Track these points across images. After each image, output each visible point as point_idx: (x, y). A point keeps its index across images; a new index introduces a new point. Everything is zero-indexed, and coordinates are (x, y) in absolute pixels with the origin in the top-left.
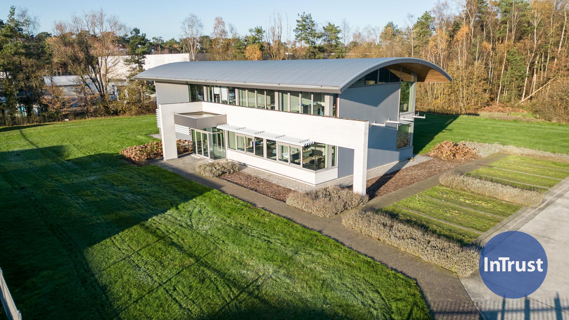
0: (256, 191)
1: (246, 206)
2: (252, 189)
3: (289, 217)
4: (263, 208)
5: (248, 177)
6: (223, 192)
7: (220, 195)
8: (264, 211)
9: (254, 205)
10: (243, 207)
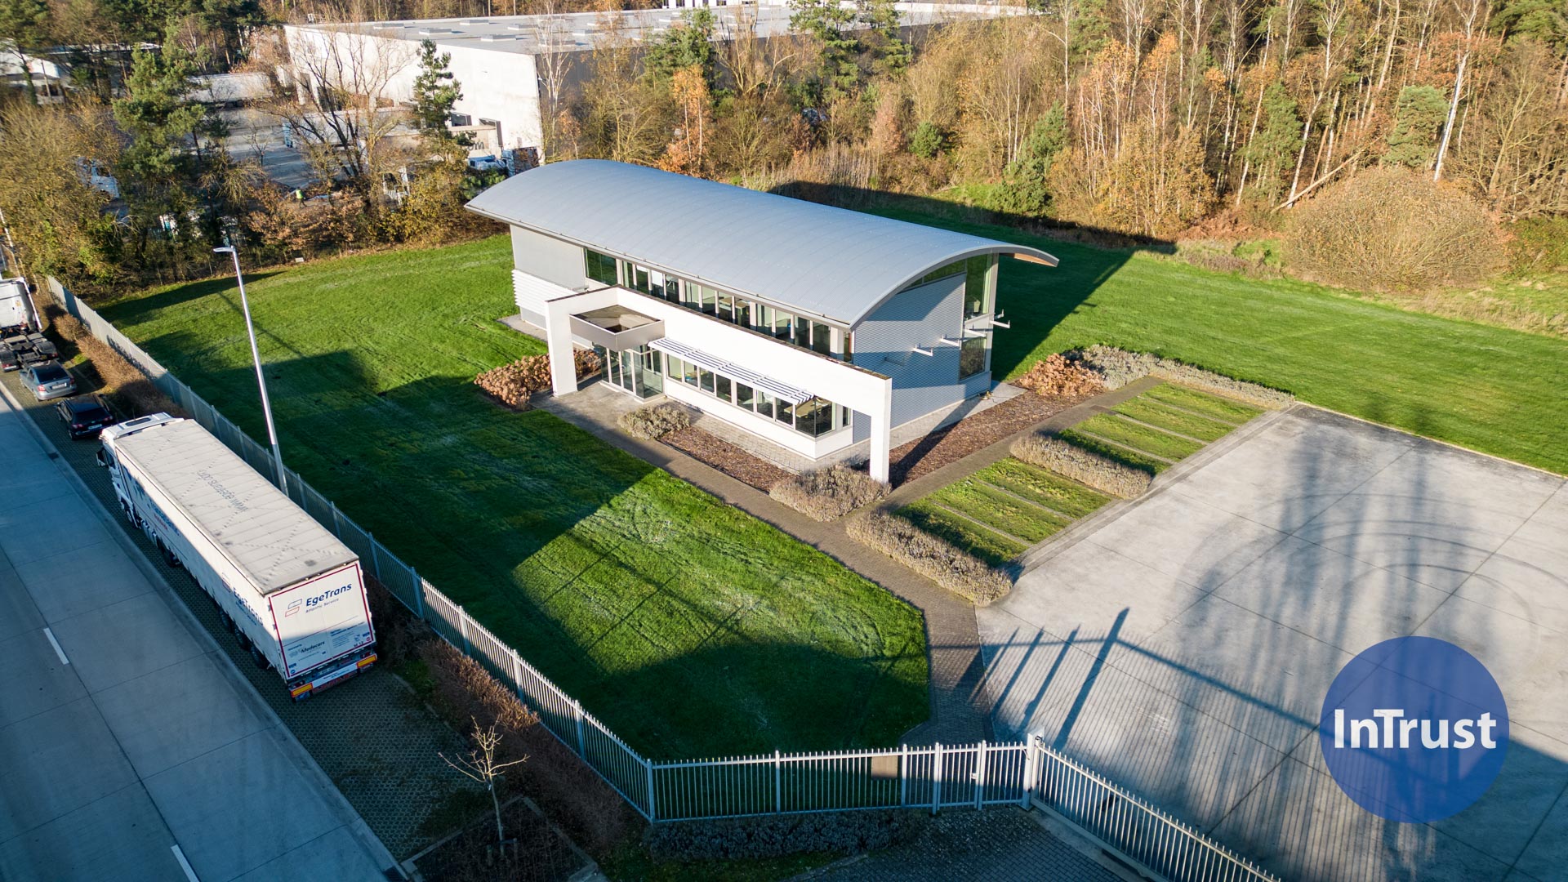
0: (722, 470)
1: (711, 502)
2: (716, 467)
3: (774, 520)
4: (735, 505)
5: (708, 439)
6: (673, 474)
7: (668, 480)
8: (737, 511)
9: (722, 499)
10: (706, 504)
